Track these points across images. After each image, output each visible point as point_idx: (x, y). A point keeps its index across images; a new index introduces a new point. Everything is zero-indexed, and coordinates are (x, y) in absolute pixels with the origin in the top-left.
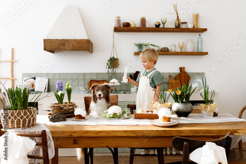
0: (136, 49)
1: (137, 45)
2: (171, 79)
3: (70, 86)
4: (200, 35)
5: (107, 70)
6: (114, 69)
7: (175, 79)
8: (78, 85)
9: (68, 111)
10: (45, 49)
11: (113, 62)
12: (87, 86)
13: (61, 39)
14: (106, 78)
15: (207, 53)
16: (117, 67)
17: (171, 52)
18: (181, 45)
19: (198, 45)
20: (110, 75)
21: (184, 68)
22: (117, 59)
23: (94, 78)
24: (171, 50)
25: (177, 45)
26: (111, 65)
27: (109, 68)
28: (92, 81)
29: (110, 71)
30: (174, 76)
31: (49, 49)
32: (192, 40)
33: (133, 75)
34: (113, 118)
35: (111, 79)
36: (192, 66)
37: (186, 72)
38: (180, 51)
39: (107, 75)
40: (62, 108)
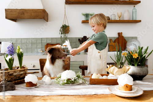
0: (84, 18)
1: (84, 15)
2: (112, 42)
3: (21, 50)
4: (134, 6)
5: (60, 35)
6: (66, 34)
7: (115, 42)
8: (37, 48)
9: (19, 77)
10: (6, 18)
11: (65, 29)
12: (44, 49)
13: (20, 9)
14: (59, 42)
15: (140, 21)
16: (68, 33)
17: (112, 20)
18: (120, 14)
19: (133, 15)
20: (63, 40)
21: (121, 33)
22: (68, 26)
23: (50, 42)
24: (112, 19)
25: (116, 15)
26: (63, 31)
27: (62, 33)
28: (48, 45)
29: (63, 36)
30: (113, 40)
31: (10, 18)
32: (128, 11)
33: (81, 39)
34: (66, 83)
35: (64, 43)
36: (127, 31)
37: (123, 37)
38: (119, 19)
39: (60, 39)
40: (11, 75)
